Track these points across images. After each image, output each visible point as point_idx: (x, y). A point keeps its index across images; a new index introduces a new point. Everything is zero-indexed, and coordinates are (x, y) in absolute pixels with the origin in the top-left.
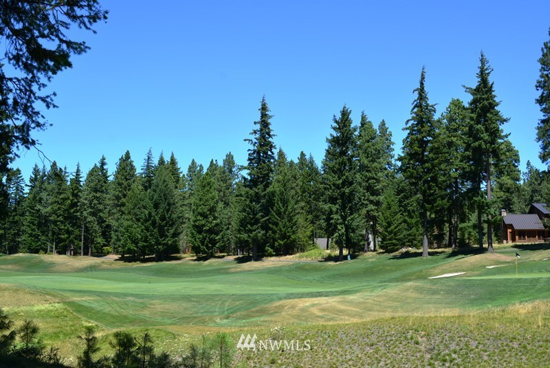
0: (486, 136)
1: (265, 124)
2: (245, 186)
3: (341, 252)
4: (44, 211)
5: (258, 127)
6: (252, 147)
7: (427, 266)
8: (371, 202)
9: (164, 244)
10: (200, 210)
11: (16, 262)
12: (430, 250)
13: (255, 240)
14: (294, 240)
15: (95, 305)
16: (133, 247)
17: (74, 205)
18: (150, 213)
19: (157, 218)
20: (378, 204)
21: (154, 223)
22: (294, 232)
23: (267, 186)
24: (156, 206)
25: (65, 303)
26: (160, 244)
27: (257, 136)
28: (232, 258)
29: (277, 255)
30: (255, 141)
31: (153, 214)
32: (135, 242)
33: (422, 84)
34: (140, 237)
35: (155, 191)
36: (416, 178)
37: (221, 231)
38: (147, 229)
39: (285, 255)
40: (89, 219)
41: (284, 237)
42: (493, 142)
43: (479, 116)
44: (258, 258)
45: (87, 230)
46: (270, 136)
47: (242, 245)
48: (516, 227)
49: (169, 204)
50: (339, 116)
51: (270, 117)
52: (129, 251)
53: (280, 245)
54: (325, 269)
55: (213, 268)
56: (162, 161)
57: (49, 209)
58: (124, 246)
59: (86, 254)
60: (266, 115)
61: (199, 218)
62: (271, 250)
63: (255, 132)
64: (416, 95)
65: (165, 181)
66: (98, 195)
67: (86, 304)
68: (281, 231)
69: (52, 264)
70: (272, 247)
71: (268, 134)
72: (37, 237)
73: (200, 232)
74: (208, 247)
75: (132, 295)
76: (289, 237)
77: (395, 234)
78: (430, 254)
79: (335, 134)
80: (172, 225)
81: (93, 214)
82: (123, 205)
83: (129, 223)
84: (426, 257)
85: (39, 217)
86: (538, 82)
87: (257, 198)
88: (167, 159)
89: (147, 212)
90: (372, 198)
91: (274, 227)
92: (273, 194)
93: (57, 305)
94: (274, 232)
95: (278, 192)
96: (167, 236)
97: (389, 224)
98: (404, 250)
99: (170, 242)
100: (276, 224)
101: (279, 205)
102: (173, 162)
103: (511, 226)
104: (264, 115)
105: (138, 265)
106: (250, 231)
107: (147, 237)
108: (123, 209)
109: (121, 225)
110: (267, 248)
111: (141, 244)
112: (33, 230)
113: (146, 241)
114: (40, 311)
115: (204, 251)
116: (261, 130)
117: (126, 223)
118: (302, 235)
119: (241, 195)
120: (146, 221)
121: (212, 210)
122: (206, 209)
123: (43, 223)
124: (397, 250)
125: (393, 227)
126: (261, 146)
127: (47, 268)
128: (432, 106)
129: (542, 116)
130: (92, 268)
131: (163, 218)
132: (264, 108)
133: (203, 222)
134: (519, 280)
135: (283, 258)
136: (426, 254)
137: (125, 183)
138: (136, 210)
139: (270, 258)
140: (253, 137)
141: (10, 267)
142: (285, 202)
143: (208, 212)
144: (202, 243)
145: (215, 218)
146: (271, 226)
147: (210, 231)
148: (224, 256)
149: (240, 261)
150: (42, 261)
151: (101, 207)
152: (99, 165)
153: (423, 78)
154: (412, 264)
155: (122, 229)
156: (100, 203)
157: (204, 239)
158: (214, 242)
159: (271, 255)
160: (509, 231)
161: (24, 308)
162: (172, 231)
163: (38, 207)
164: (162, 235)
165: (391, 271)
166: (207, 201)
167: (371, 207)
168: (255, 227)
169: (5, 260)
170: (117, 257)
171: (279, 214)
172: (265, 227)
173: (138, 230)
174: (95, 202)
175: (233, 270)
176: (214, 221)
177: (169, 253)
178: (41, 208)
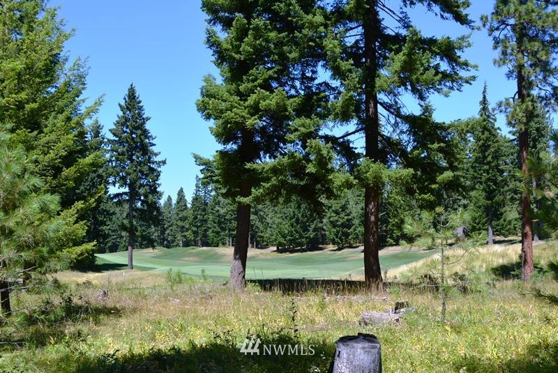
4: (222, 211)
9: (306, 238)
11: (198, 255)
16: (282, 240)
21: (298, 220)
26: (303, 238)
29: (396, 245)
31: (296, 213)
32: (284, 236)
33: (484, 97)
34: (287, 232)
37: (353, 225)
38: (292, 225)
45: (252, 226)
52: (280, 244)
57: (224, 210)
58: (276, 240)
59: (252, 246)
61: (333, 214)
62: (391, 240)
70: (392, 237)
72: (217, 233)
73: (334, 226)
74: (340, 238)
83: (280, 220)
85: (219, 217)
96: (309, 231)
99: (312, 236)
105: (288, 255)
107: (292, 232)
109: (274, 223)
110: (388, 239)
111: (288, 238)
112: (215, 227)
113: (292, 236)
117: (277, 221)
121: (344, 207)
123: (222, 221)
127: (217, 260)
128: (494, 116)
130: (251, 259)
133: (336, 218)
139: (390, 248)
141: (191, 259)
143: (340, 210)
144: (337, 236)
145: (348, 215)
147: (343, 225)
148: (358, 247)
155: (275, 226)
157: (338, 232)
158: (347, 235)
159: (391, 245)
162: (313, 226)
163: (217, 208)
169: (191, 253)
170: (275, 249)
173: (286, 227)
176: (346, 217)
177: (314, 245)
178: (220, 209)
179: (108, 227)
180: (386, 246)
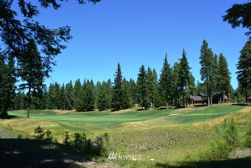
0: (185, 73)
1: (119, 70)
2: (114, 89)
3: (142, 108)
4: (53, 97)
5: (117, 71)
6: (115, 77)
7: (168, 112)
8: (151, 93)
9: (89, 106)
10: (100, 96)
11: (45, 112)
12: (169, 107)
13: (117, 105)
14: (128, 105)
15: (69, 125)
16: (80, 107)
17: (62, 95)
18: (85, 97)
19: (87, 98)
20: (153, 93)
21: (86, 100)
22: (128, 102)
23: (120, 88)
24: (87, 95)
25: (60, 124)
26: (88, 106)
27: (117, 74)
28: (110, 110)
29: (123, 109)
30: (116, 75)
31: (86, 97)
32: (81, 106)
33: (166, 58)
34: (82, 104)
35: (87, 90)
36: (164, 86)
37: (107, 102)
38: (84, 102)
39: (126, 109)
40: (67, 99)
41: (125, 103)
42: (187, 75)
43: (183, 67)
44: (118, 110)
45: (66, 102)
46: (121, 74)
47: (113, 106)
48: (194, 100)
49: (91, 94)
50: (141, 67)
51: (121, 68)
52: (79, 108)
53: (124, 106)
54: (138, 113)
55: (104, 113)
56: (88, 81)
57: (54, 96)
58: (77, 107)
59: (66, 109)
60: (120, 67)
61: (100, 98)
62: (121, 107)
63: (116, 72)
64: (164, 61)
65: (89, 87)
66: (69, 92)
67: (66, 125)
68: (124, 102)
69: (56, 113)
70: (122, 107)
71: (120, 73)
72: (51, 104)
73: (100, 103)
74: (102, 107)
75: (80, 122)
76: (127, 104)
77: (158, 102)
78: (169, 108)
79: (140, 73)
80: (92, 101)
81: (68, 98)
82: (77, 95)
83: (79, 100)
84: (168, 109)
85: (52, 99)
86: (200, 57)
87: (117, 92)
88: (90, 81)
89: (84, 97)
90: (151, 92)
91: (122, 101)
92: (122, 91)
93: (57, 125)
94: (122, 102)
95: (123, 90)
96: (90, 104)
97: (156, 100)
98: (161, 107)
99: (91, 106)
100: (123, 100)
101: (123, 94)
102: (92, 81)
103: (193, 100)
104: (119, 67)
105: (82, 112)
106: (115, 102)
108: (77, 96)
109: (76, 101)
110: (120, 107)
111: (82, 106)
112: (50, 102)
113: (84, 105)
114: (52, 127)
115: (101, 108)
116: (118, 72)
117: (78, 100)
118: (131, 103)
119: (112, 91)
120: (84, 99)
121: (104, 96)
122: (102, 96)
123: (53, 100)
124: (159, 107)
125: (158, 100)
126: (118, 76)
127: (54, 114)
128: (169, 64)
129: (201, 67)
130: (68, 114)
131: (89, 98)
132: (119, 65)
133: (101, 100)
134: (195, 116)
135: (125, 110)
136: (167, 108)
137: (78, 88)
138: (81, 96)
140: (116, 74)
141: (43, 114)
142: (125, 93)
144: (101, 106)
145: (105, 98)
146: (121, 100)
147: (103, 102)
148: (107, 110)
149: (112, 111)
150: (53, 112)
151: (70, 95)
152: (70, 83)
153: (166, 56)
154: (164, 111)
155: (77, 102)
156: (70, 94)
158: (104, 105)
159: (122, 109)
160: (192, 101)
161: (47, 126)
162: (92, 102)
163: (51, 95)
164: (89, 103)
165: (157, 113)
166: (102, 93)
167: (151, 94)
168: (116, 101)
169: (42, 112)
170: (76, 110)
171: (124, 97)
172: (120, 101)
173: (81, 102)
174: (68, 94)
175: (110, 114)
177: (91, 109)
178: (52, 96)
179: (15, 99)
180: (120, 109)
